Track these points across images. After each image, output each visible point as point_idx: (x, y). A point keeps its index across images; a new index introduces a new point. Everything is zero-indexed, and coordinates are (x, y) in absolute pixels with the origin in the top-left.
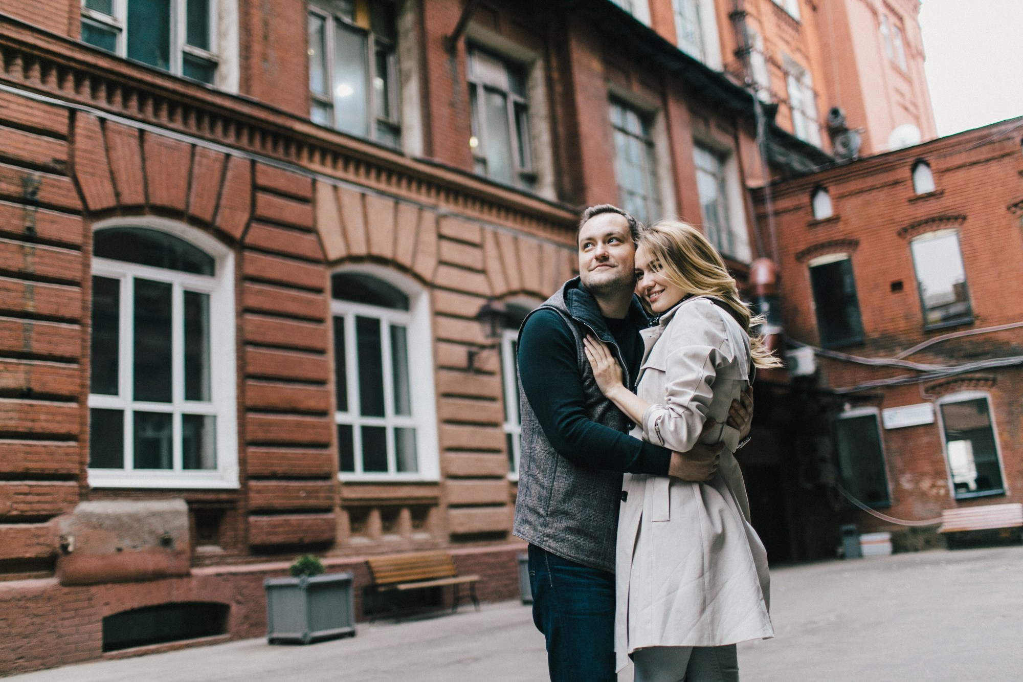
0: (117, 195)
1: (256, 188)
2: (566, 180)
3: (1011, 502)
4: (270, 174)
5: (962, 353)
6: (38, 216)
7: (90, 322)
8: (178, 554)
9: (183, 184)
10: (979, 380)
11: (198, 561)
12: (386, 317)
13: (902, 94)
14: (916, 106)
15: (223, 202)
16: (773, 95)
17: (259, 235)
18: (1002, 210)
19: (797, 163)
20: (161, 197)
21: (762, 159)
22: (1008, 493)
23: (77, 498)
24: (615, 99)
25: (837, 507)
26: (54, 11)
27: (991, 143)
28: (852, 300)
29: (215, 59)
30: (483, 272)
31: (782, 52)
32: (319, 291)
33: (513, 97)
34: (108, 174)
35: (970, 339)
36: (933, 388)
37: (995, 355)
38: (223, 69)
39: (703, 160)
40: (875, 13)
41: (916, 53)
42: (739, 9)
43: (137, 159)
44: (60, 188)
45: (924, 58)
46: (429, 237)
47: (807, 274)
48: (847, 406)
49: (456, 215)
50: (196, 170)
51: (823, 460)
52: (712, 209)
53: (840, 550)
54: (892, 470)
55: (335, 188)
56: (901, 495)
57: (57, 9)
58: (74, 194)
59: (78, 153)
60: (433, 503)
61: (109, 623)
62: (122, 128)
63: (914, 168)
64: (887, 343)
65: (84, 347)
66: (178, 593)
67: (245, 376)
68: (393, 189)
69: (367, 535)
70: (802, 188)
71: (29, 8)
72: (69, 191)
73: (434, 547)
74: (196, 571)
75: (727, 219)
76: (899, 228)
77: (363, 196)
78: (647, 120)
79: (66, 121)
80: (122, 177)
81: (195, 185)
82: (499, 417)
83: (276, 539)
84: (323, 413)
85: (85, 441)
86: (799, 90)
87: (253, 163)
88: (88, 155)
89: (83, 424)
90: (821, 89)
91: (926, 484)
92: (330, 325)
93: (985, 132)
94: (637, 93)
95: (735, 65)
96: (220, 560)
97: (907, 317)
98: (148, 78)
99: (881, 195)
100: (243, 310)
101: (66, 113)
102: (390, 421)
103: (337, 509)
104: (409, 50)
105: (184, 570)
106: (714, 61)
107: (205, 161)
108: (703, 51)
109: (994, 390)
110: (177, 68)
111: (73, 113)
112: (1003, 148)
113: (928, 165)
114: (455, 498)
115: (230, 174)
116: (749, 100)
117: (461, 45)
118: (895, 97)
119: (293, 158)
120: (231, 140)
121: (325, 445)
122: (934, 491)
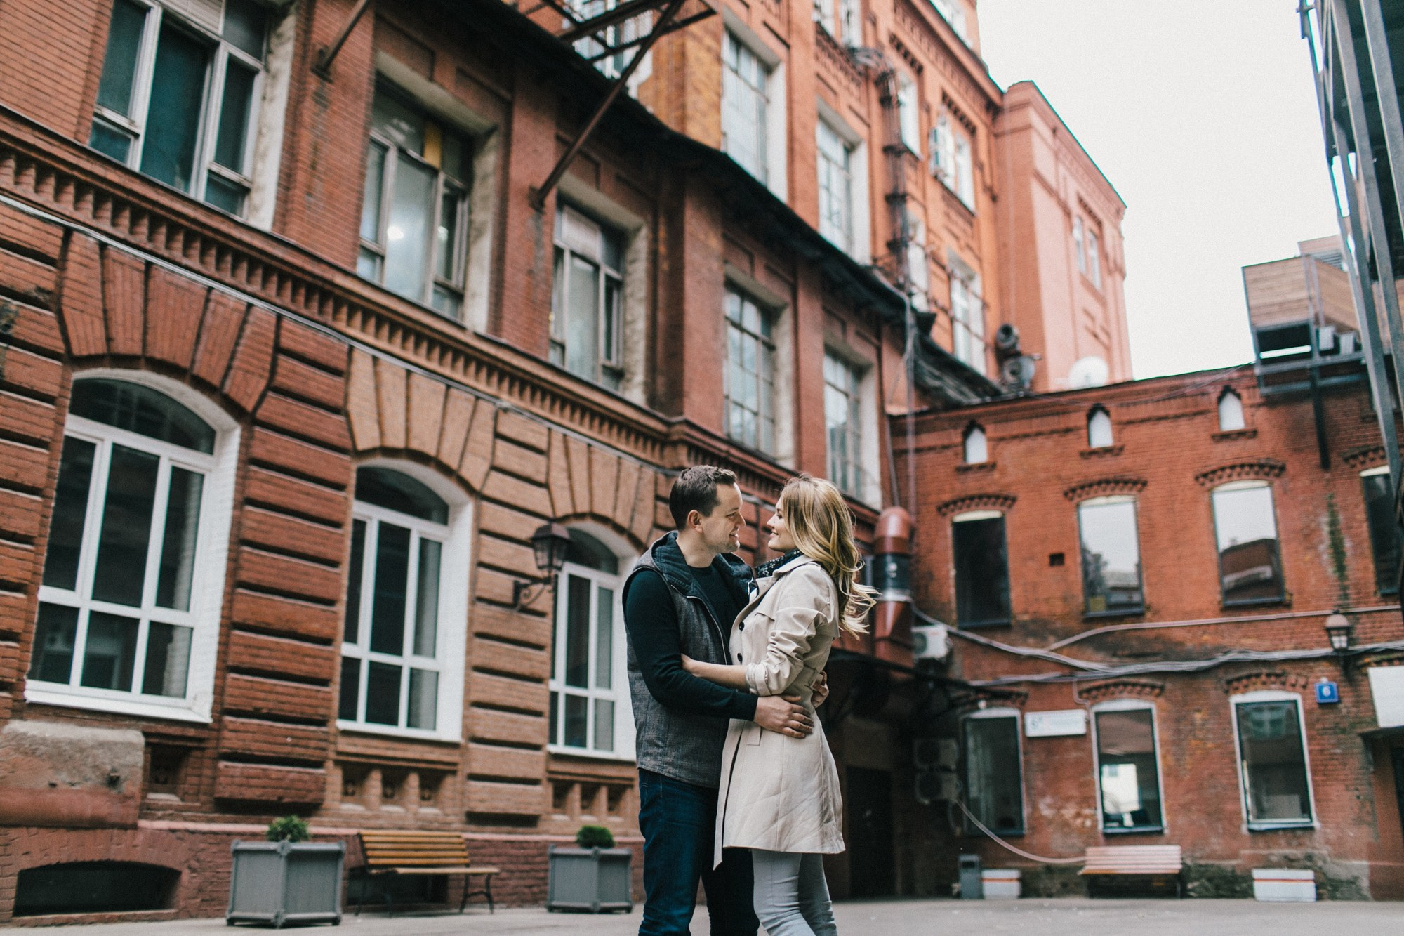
0: (109, 340)
1: (278, 349)
2: (661, 381)
3: (1169, 843)
4: (298, 334)
5: (1127, 652)
6: (9, 355)
7: (54, 494)
8: (126, 798)
9: (190, 336)
10: (1144, 686)
11: (148, 811)
12: (418, 528)
13: (1092, 318)
14: (1108, 334)
15: (236, 363)
16: (931, 301)
17: (275, 408)
18: (1189, 480)
19: (952, 388)
20: (162, 349)
21: (908, 378)
22: (1166, 831)
23: (8, 713)
24: (732, 285)
25: (958, 831)
26: (62, 106)
27: (1183, 396)
28: (1000, 570)
29: (246, 184)
30: (545, 485)
31: (948, 249)
32: (340, 487)
33: (606, 270)
34: (101, 314)
35: (1137, 634)
36: (1089, 691)
37: (1167, 658)
38: (255, 197)
39: (834, 373)
40: (1067, 213)
41: (1115, 269)
42: (901, 190)
43: (139, 299)
44: (40, 323)
45: (1123, 276)
46: (483, 435)
47: (949, 531)
48: (982, 704)
49: (519, 411)
50: (209, 319)
51: (947, 769)
52: (840, 435)
53: (956, 887)
54: (1028, 789)
55: (375, 359)
56: (1039, 823)
57: (66, 104)
58: (56, 333)
59: (68, 283)
60: (449, 770)
61: (27, 878)
62: (126, 259)
63: (1090, 416)
64: (1039, 629)
65: (42, 525)
66: (119, 848)
67: (236, 582)
68: (447, 371)
69: (362, 802)
70: (954, 424)
71: (33, 100)
72: (51, 328)
73: (444, 826)
74: (143, 823)
75: (857, 452)
76: (1065, 488)
77: (409, 373)
78: (770, 315)
79: (59, 242)
80: (118, 318)
81: (204, 338)
82: (544, 671)
83: (249, 794)
84: (327, 641)
85: (28, 643)
86: (966, 298)
87: (280, 318)
88: (81, 288)
89: (28, 621)
90: (992, 299)
91: (1069, 812)
92: (349, 529)
93: (1177, 382)
94: (763, 282)
95: (887, 260)
96: (176, 813)
97: (1065, 599)
98: (165, 200)
99: (1049, 443)
100: (244, 501)
101: (61, 233)
102: (407, 660)
103: (330, 764)
104: (485, 199)
105: (130, 821)
106: (861, 254)
107: (220, 309)
108: (849, 238)
109: (1161, 700)
110: (198, 190)
111: (68, 232)
112: (1196, 405)
113: (1107, 413)
114: (477, 768)
115: (249, 330)
116: (900, 305)
117: (551, 199)
118: (1083, 320)
119: (328, 319)
120: (255, 288)
121: (325, 682)
122: (1079, 821)
